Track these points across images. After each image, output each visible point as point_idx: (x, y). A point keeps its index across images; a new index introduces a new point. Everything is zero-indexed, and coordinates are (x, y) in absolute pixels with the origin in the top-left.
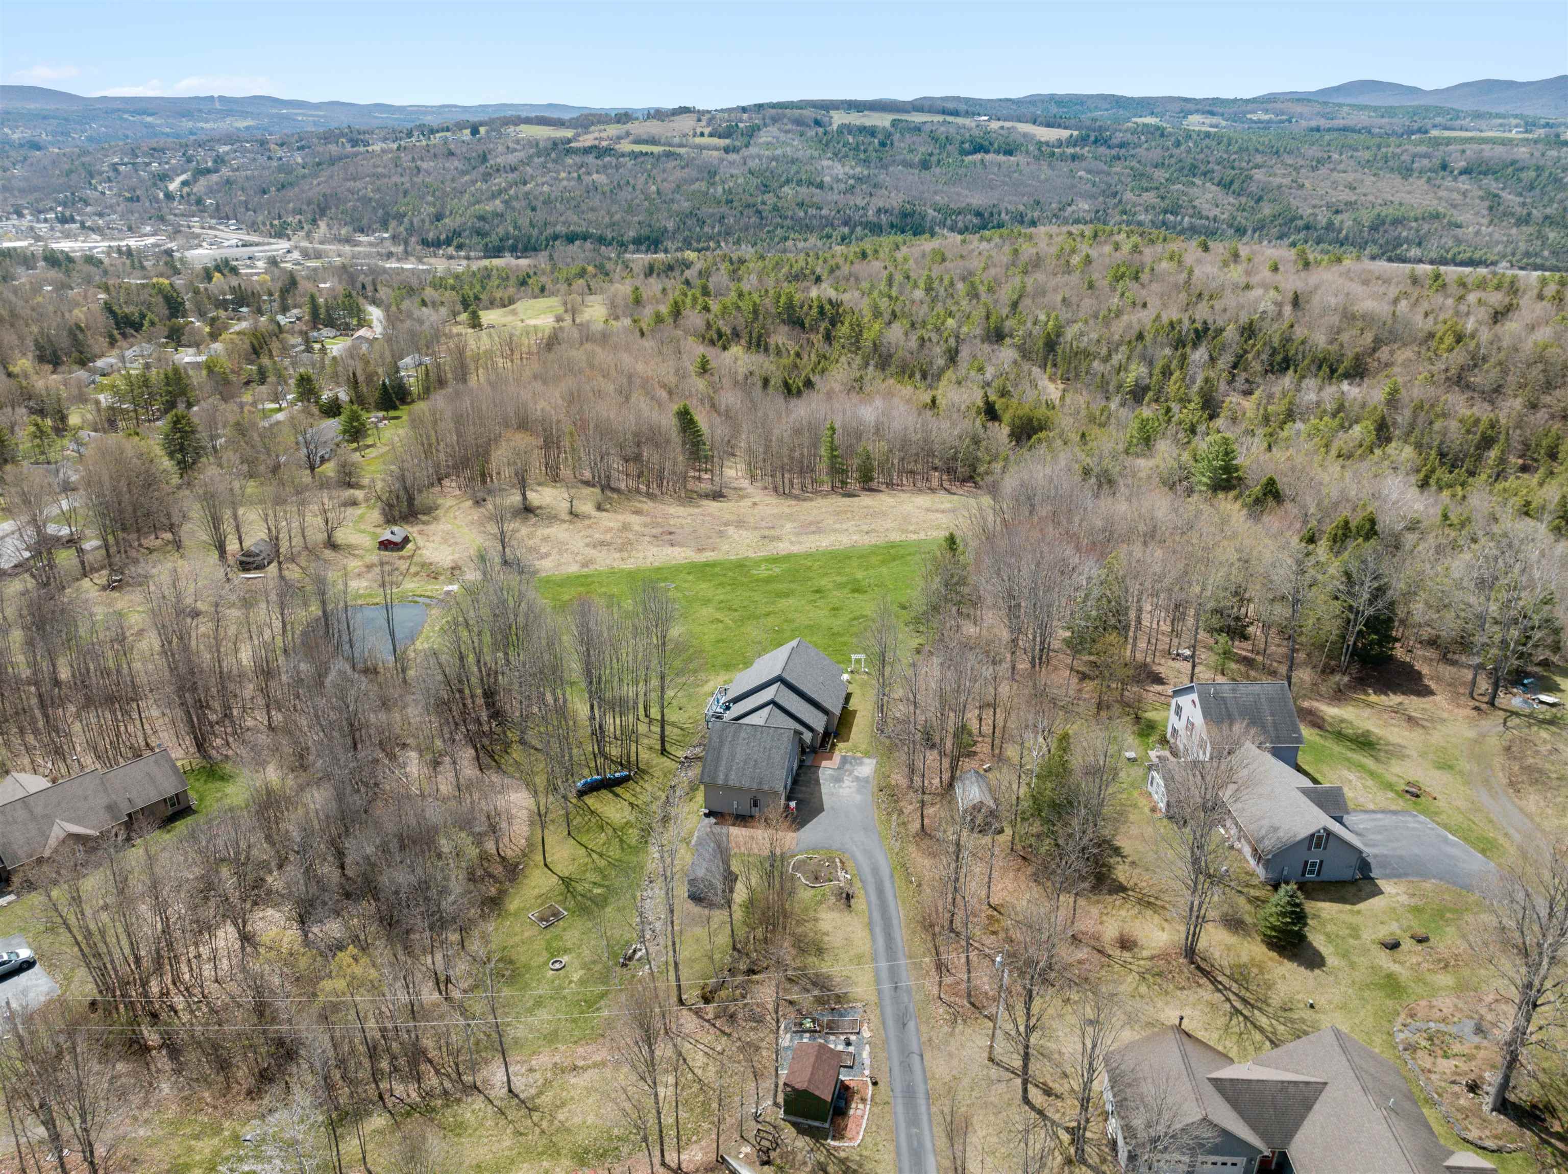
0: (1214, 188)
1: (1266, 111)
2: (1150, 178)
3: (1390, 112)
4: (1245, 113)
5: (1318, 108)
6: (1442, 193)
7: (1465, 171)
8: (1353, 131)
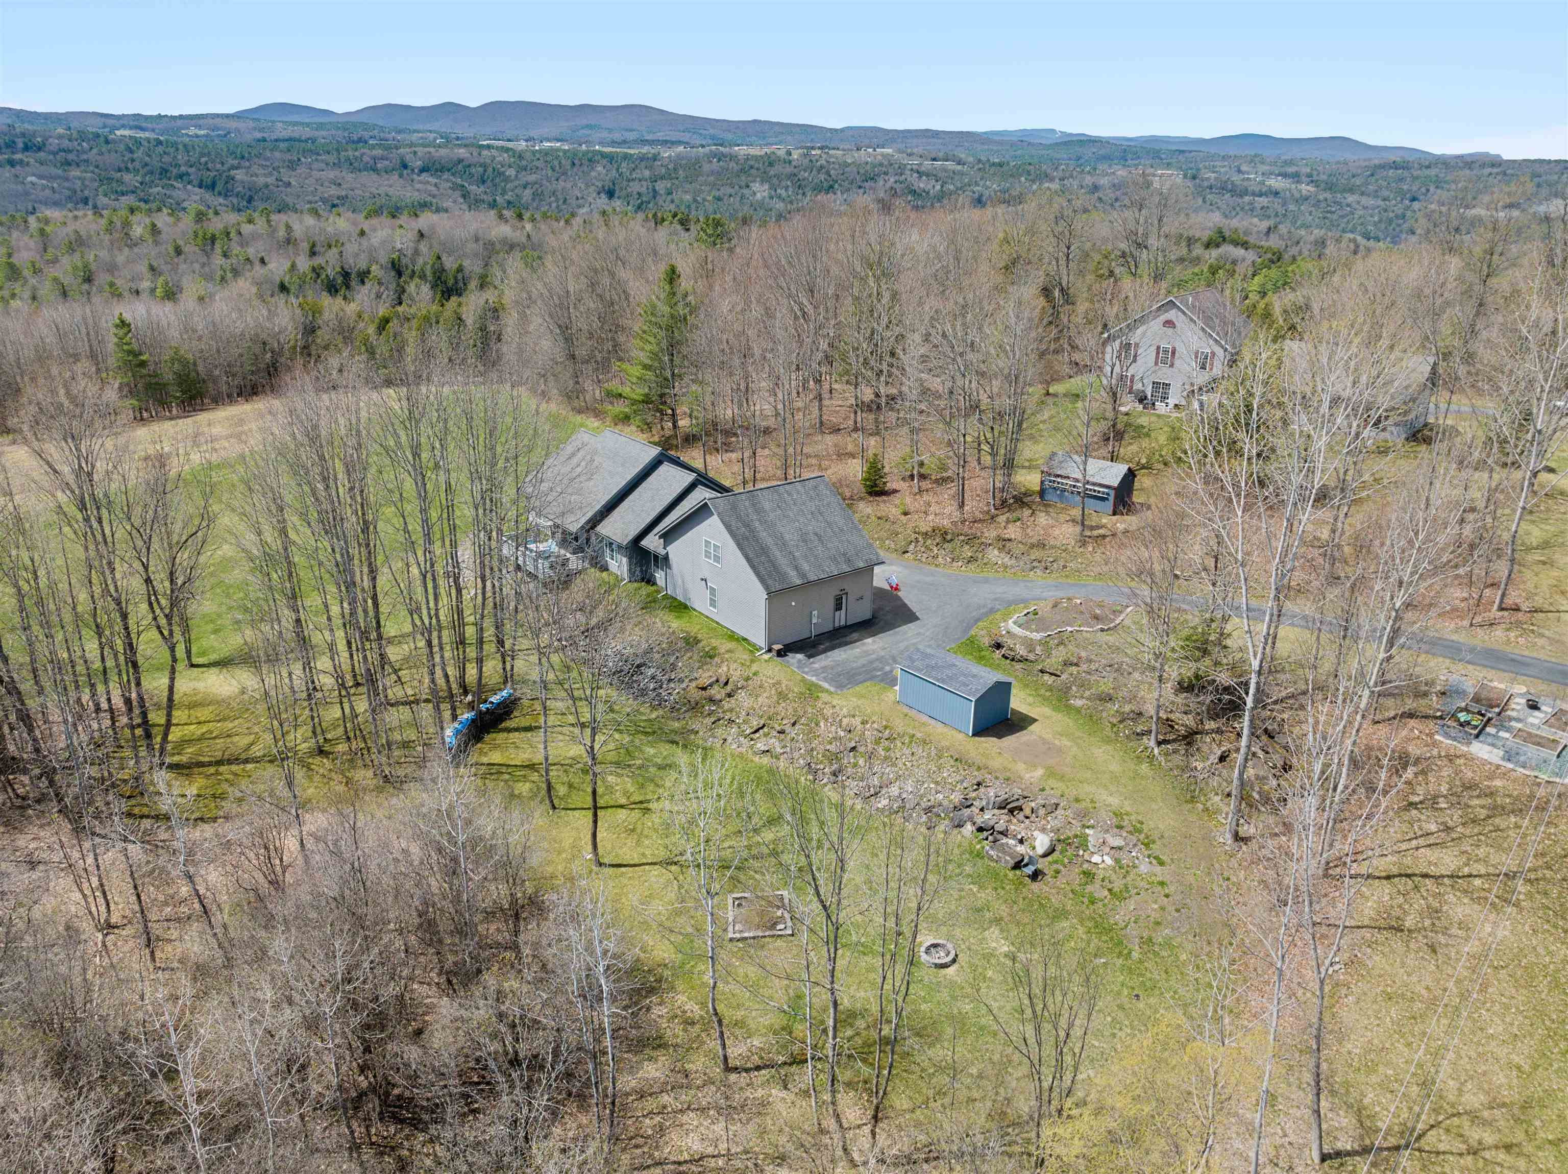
0: (197, 190)
1: (200, 127)
2: (120, 181)
3: (321, 126)
4: (180, 128)
5: (251, 124)
6: (418, 186)
7: (423, 170)
8: (300, 141)
